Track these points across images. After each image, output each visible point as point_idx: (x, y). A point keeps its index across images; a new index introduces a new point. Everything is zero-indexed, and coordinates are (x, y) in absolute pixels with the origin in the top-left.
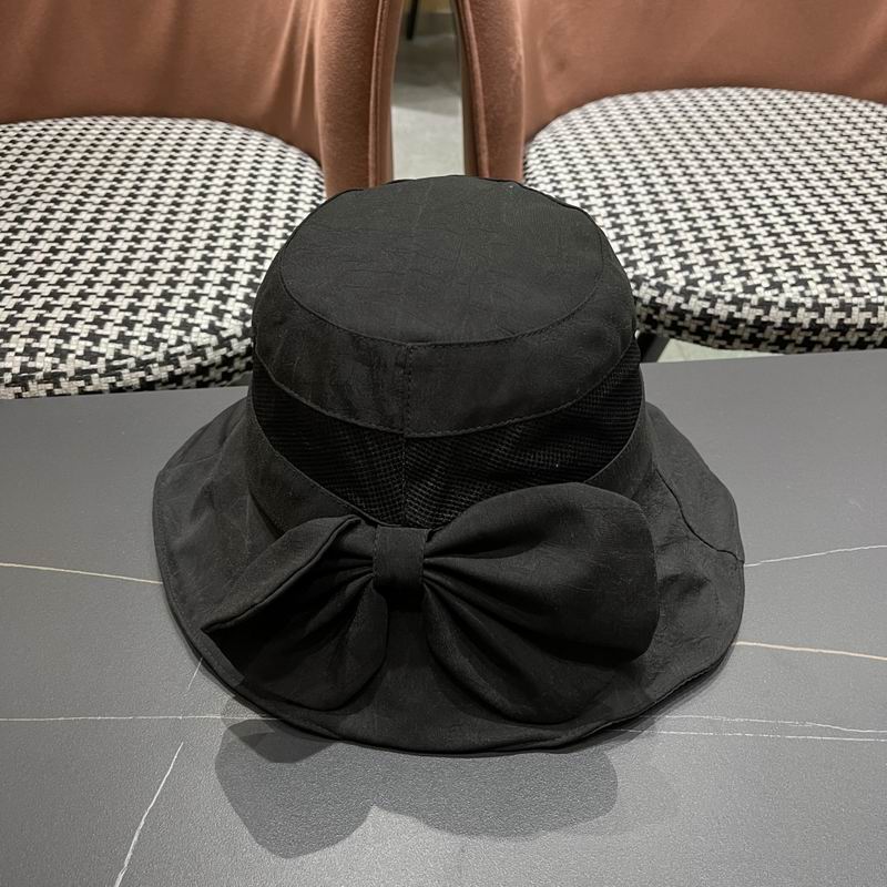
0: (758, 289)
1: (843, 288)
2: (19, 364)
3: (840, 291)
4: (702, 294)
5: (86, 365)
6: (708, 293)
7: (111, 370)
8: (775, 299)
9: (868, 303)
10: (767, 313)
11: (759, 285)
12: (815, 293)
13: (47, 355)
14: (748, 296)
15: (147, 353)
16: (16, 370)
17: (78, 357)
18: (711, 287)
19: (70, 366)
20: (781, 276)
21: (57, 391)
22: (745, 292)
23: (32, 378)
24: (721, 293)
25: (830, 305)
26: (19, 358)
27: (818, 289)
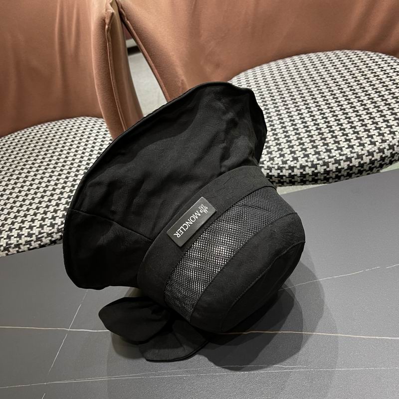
0: (288, 162)
1: (324, 155)
2: (5, 243)
3: (323, 157)
4: (266, 167)
5: (29, 239)
6: (268, 167)
7: (38, 239)
8: (295, 165)
9: (335, 160)
10: (293, 171)
11: (288, 160)
12: (312, 160)
13: (15, 238)
14: (284, 165)
15: (50, 230)
16: (5, 245)
17: (25, 236)
18: (269, 164)
19: (23, 240)
20: (298, 154)
21: (20, 250)
22: (283, 164)
23: (10, 247)
24: (273, 166)
25: (319, 164)
26: (5, 240)
27: (313, 158)
